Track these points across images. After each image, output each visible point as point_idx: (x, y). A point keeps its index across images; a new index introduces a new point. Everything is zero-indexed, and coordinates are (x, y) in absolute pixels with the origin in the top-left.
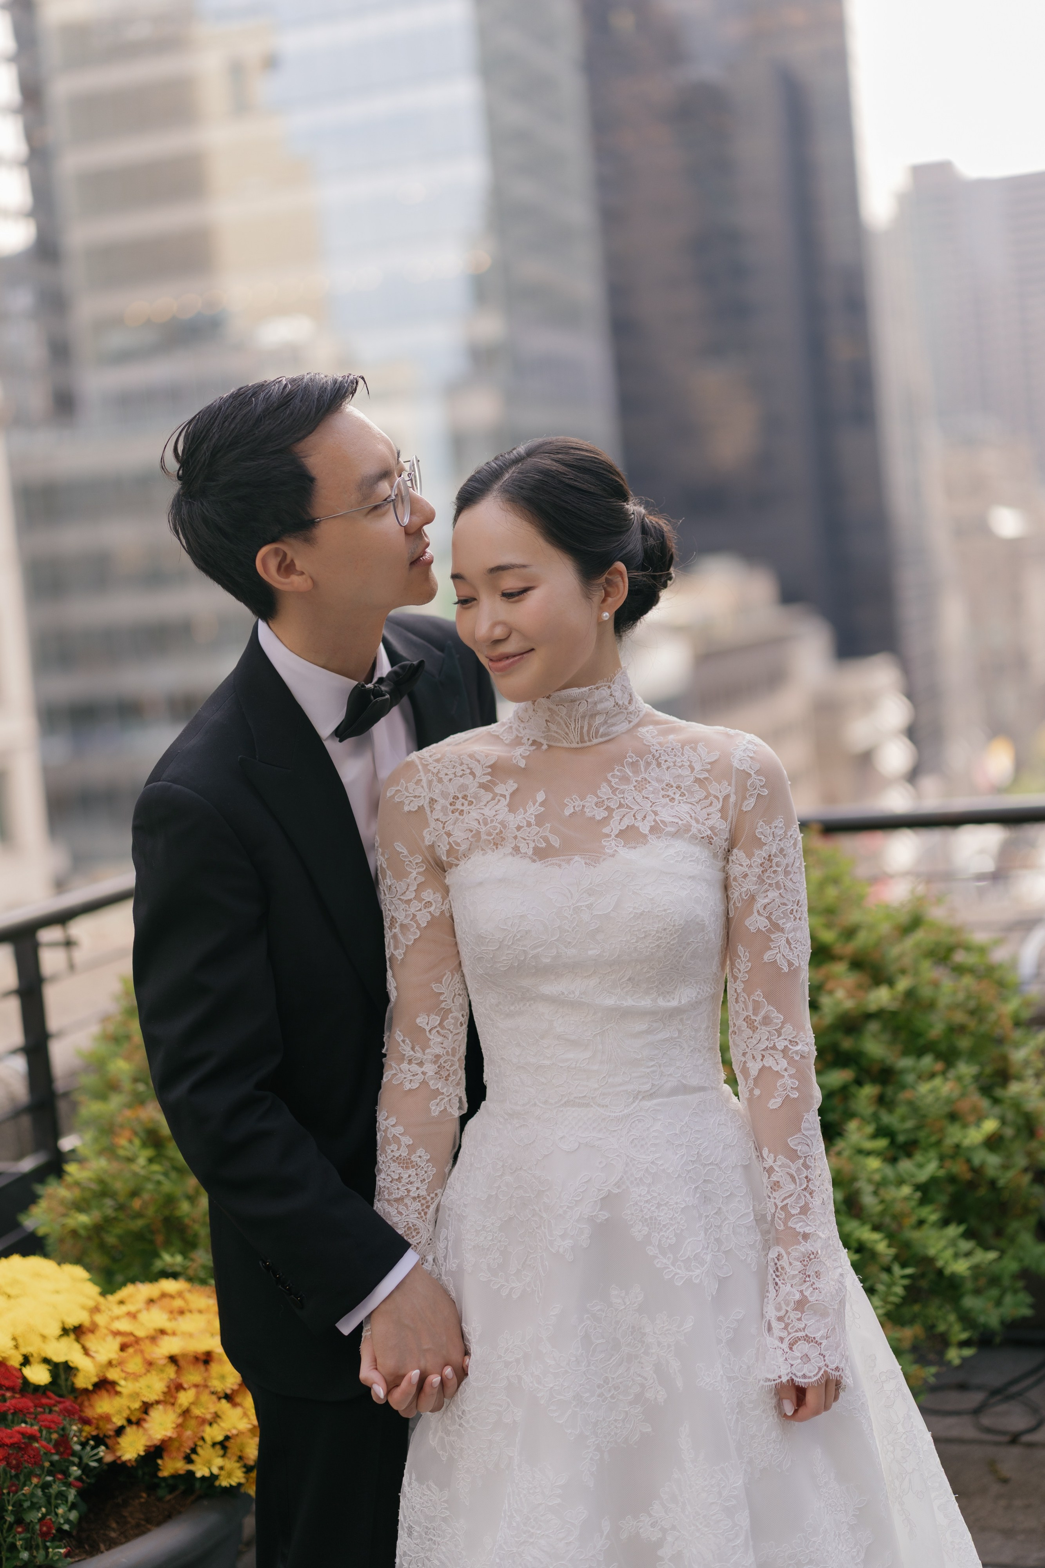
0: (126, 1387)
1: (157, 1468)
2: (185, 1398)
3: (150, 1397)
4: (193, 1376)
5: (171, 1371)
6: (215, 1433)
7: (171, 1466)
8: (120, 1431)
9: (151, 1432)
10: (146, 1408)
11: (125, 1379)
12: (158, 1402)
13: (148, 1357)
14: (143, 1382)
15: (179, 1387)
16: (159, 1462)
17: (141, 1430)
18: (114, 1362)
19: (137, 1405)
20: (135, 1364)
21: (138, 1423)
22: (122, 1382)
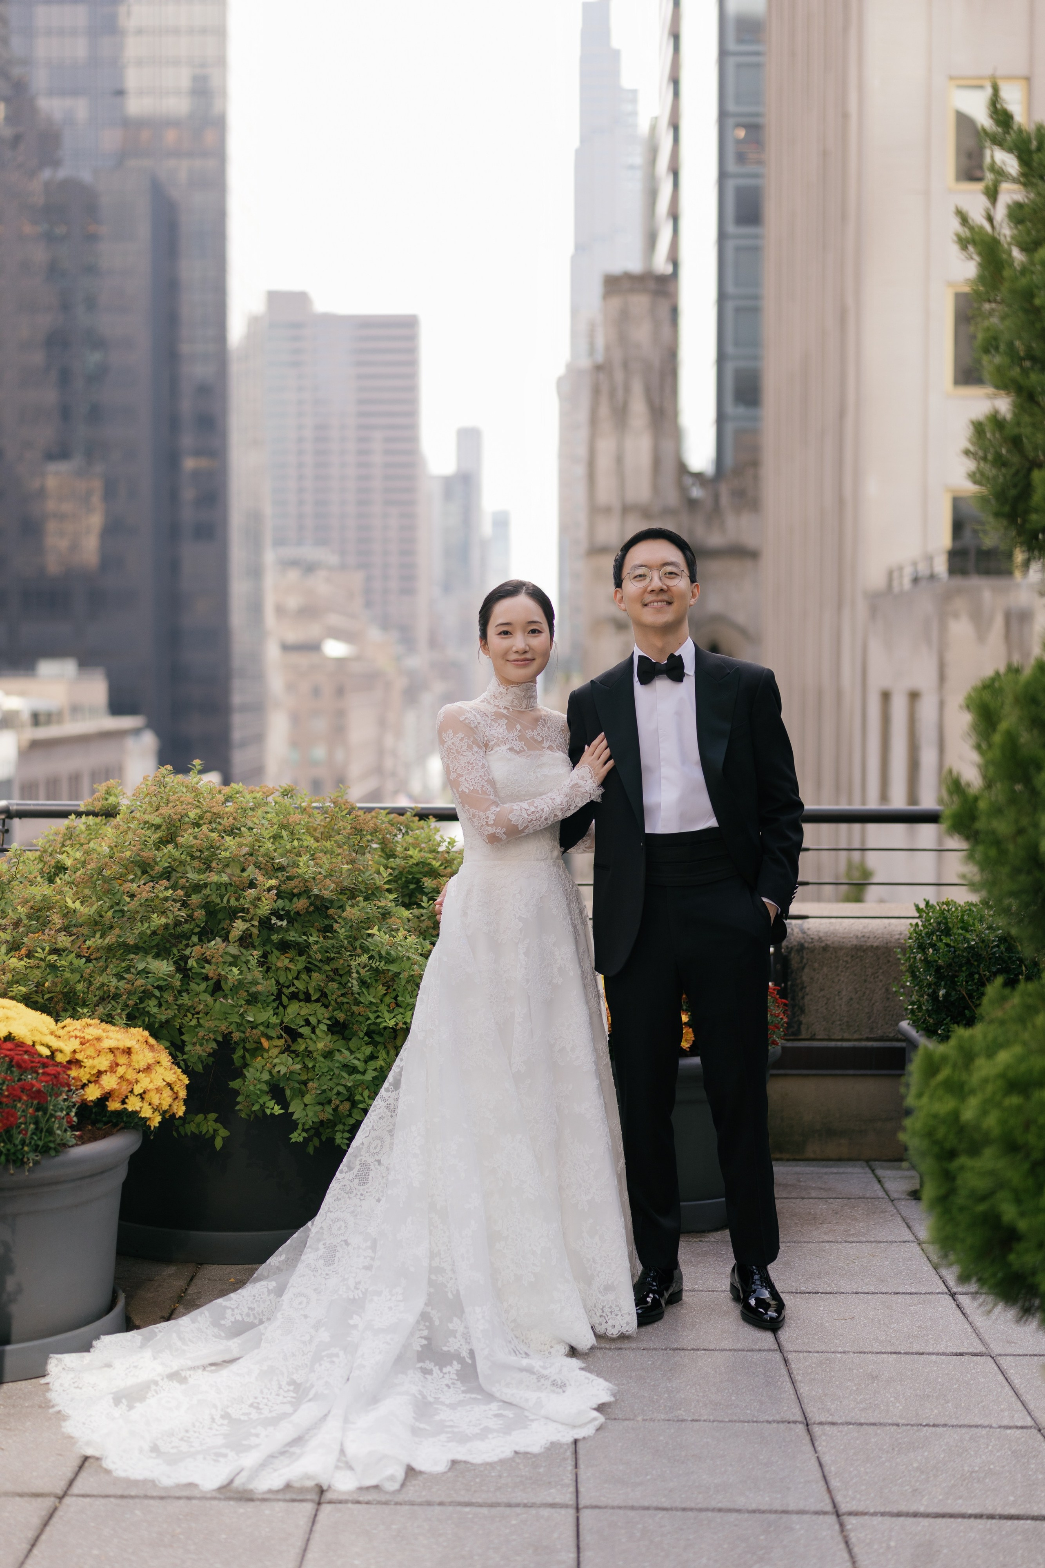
0: (88, 1063)
1: (106, 1106)
2: (121, 1070)
3: (103, 1069)
4: (122, 1060)
5: (111, 1057)
6: (138, 1090)
7: (114, 1105)
8: (84, 1086)
9: (104, 1086)
10: (100, 1073)
11: (86, 1058)
12: (106, 1071)
13: (98, 1048)
14: (96, 1062)
15: (117, 1065)
16: (107, 1103)
17: (97, 1086)
18: (77, 1050)
19: (95, 1071)
20: (90, 1051)
21: (96, 1082)
22: (85, 1060)
